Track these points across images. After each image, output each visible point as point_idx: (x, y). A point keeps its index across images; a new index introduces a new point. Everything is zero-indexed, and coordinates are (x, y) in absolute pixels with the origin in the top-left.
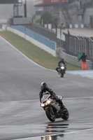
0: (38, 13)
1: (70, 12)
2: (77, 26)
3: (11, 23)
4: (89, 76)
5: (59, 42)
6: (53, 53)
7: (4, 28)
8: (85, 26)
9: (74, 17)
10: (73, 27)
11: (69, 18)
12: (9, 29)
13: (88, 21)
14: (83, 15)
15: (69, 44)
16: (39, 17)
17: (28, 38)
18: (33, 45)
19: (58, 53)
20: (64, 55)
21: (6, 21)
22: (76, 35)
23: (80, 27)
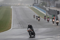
0: (41, 2)
1: (50, 2)
2: (52, 6)
3: (33, 5)
5: (47, 11)
6: (45, 14)
7: (31, 6)
9: (51, 4)
11: (50, 4)
12: (33, 7)
13: (55, 5)
14: (54, 3)
15: (50, 12)
16: (41, 4)
17: (38, 10)
19: (46, 14)
21: (32, 4)
23: (53, 7)
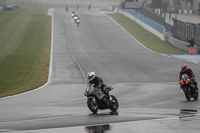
2: (185, 11)
3: (123, 7)
4: (194, 61)
5: (168, 27)
6: (162, 37)
7: (116, 10)
8: (194, 12)
9: (183, 3)
10: (182, 13)
11: (178, 3)
12: (121, 12)
13: (196, 7)
14: (192, 2)
15: (177, 29)
18: (142, 28)
19: (166, 37)
20: (172, 39)
21: (118, 4)
22: (184, 21)
23: (188, 12)
